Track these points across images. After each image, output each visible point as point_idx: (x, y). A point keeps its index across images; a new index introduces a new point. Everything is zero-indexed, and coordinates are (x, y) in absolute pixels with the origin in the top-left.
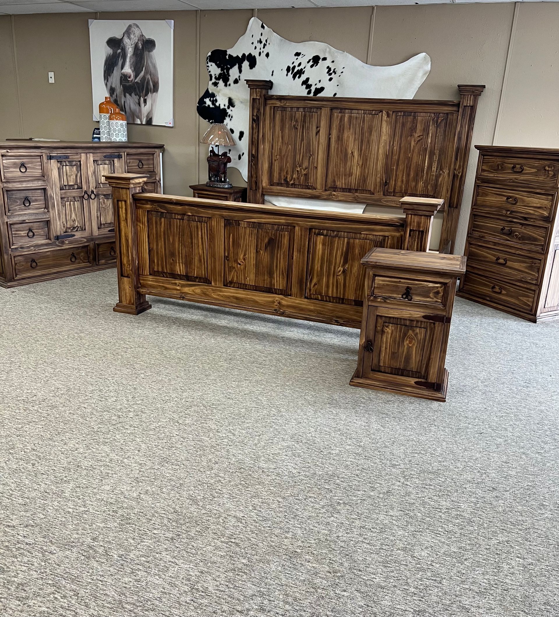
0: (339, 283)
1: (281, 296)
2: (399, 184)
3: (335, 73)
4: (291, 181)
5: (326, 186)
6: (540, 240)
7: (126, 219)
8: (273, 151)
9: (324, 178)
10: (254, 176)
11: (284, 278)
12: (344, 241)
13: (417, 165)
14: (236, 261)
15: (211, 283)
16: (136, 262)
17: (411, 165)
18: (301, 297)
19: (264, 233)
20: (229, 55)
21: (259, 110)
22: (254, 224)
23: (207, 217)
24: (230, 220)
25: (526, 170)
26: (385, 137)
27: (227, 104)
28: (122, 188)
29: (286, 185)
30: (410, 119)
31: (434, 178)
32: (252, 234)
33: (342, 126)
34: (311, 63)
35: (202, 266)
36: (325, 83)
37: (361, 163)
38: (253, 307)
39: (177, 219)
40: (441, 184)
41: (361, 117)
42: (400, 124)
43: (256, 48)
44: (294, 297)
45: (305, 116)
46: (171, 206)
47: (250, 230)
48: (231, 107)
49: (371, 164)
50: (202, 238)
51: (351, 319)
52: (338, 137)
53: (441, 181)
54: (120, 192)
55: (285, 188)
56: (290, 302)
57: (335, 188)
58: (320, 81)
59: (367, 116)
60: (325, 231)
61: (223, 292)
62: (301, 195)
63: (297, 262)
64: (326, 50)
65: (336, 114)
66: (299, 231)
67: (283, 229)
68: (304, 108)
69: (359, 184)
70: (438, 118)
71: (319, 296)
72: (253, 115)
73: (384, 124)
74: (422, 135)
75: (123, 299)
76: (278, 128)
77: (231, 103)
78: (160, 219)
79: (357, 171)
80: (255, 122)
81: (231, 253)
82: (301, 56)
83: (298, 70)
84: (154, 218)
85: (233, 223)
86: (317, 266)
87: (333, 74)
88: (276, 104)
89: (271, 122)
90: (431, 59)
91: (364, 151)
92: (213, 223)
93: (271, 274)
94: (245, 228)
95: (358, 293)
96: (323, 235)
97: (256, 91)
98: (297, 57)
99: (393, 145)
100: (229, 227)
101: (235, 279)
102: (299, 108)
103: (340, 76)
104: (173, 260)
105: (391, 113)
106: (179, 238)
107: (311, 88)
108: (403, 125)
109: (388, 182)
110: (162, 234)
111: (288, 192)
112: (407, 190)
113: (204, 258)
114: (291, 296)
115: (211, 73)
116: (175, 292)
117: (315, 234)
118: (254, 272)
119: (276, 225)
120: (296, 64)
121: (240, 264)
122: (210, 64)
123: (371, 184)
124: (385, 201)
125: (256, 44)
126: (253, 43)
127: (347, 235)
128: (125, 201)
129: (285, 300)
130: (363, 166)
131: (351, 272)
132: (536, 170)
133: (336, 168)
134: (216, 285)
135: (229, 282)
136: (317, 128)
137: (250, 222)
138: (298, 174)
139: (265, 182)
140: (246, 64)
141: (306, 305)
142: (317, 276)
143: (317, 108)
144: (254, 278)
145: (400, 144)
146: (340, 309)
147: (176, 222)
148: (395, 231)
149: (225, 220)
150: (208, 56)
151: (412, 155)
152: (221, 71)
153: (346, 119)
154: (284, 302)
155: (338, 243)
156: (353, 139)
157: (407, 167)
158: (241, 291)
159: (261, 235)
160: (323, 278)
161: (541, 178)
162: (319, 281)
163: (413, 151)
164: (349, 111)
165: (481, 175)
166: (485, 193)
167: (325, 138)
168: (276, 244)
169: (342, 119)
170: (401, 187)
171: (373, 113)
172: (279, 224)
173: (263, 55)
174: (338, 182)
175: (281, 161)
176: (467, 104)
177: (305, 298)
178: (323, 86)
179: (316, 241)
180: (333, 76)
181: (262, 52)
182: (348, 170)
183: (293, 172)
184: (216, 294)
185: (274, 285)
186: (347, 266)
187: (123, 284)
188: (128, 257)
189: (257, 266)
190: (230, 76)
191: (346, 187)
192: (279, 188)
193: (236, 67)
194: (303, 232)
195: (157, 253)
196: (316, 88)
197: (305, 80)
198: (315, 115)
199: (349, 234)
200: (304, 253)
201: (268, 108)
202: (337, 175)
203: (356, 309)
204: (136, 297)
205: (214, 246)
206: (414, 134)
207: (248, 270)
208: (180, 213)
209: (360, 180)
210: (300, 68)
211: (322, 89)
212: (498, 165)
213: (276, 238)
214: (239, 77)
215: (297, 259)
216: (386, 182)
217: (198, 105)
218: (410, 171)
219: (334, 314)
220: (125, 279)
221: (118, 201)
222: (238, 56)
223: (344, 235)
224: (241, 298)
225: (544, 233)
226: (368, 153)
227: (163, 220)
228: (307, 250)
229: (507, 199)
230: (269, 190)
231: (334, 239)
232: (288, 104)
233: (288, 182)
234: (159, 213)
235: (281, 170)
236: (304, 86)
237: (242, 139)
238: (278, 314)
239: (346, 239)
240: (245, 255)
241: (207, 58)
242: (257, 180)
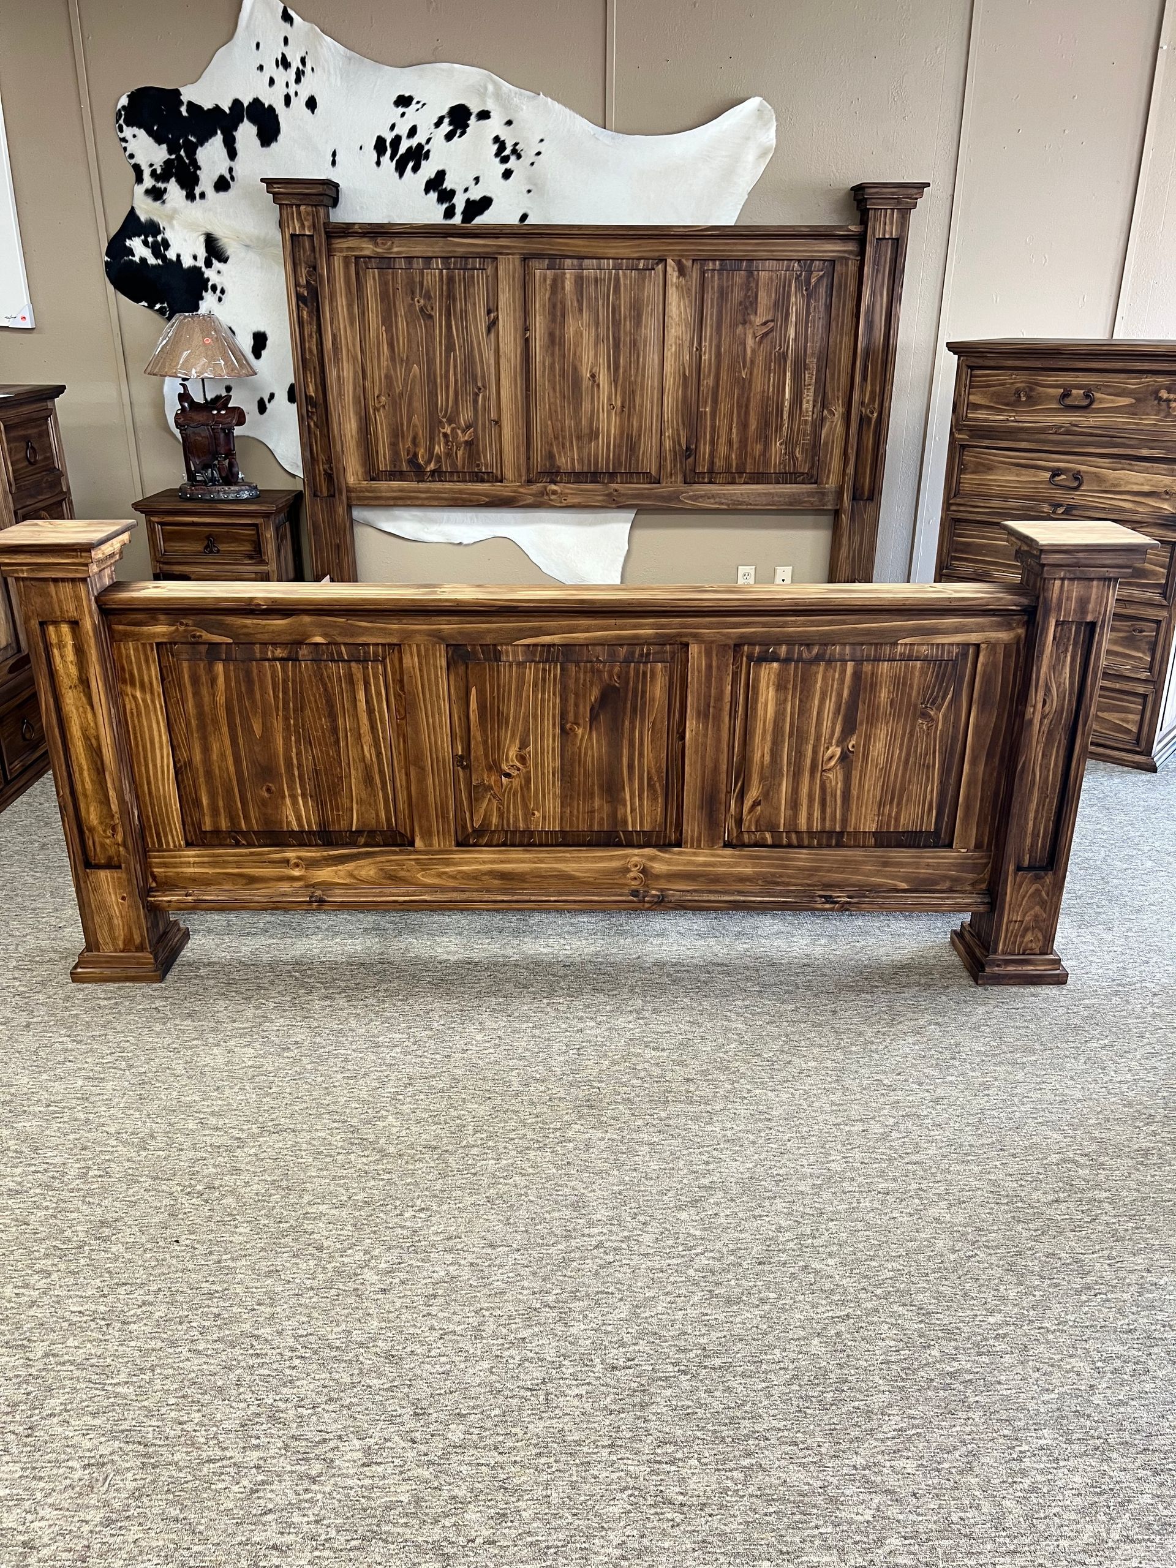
0: (829, 790)
1: (647, 851)
2: (722, 449)
3: (519, 157)
4: (429, 462)
5: (528, 470)
6: (1154, 574)
7: (84, 682)
8: (368, 384)
9: (523, 449)
10: (322, 457)
11: (655, 799)
12: (843, 672)
13: (765, 400)
14: (494, 766)
15: (412, 843)
16: (133, 813)
17: (748, 399)
18: (712, 844)
19: (585, 672)
20: (190, 104)
21: (315, 268)
22: (549, 651)
23: (383, 645)
24: (465, 645)
25: (1101, 401)
26: (677, 331)
27: (202, 254)
28: (55, 580)
29: (416, 476)
30: (739, 277)
31: (809, 428)
32: (544, 680)
33: (559, 305)
34: (446, 127)
35: (375, 796)
36: (492, 185)
37: (619, 403)
38: (560, 894)
39: (275, 659)
40: (826, 443)
41: (610, 279)
42: (713, 294)
43: (272, 82)
44: (692, 846)
45: (451, 280)
46: (249, 622)
47: (537, 670)
48: (214, 261)
49: (647, 401)
50: (370, 711)
51: (867, 885)
52: (551, 335)
53: (828, 435)
54: (49, 595)
55: (414, 485)
56: (679, 865)
57: (553, 474)
58: (477, 180)
59: (625, 275)
60: (784, 648)
61: (455, 864)
62: (461, 499)
63: (697, 746)
64: (486, 89)
65: (540, 272)
66: (699, 658)
67: (648, 654)
68: (446, 259)
69: (617, 458)
70: (810, 272)
71: (768, 835)
72: (297, 285)
73: (673, 295)
74: (772, 321)
75: (102, 936)
76: (374, 318)
77: (214, 250)
78: (210, 669)
79: (609, 425)
80: (306, 305)
81: (477, 743)
82: (414, 106)
83: (410, 149)
84: (185, 664)
85: (475, 653)
86: (761, 751)
87: (513, 158)
88: (362, 249)
89: (353, 301)
90: (776, 112)
91: (625, 371)
92: (407, 661)
93: (612, 790)
94: (520, 664)
95: (887, 811)
96: (777, 660)
97: (299, 213)
98: (401, 110)
99: (699, 349)
100: (461, 669)
101: (495, 820)
102: (431, 258)
103: (532, 164)
104: (269, 790)
105: (689, 263)
106: (286, 719)
107: (454, 201)
108: (723, 294)
109: (693, 447)
110: (222, 713)
111: (423, 495)
112: (744, 464)
113: (381, 772)
114: (680, 846)
115: (137, 160)
116: (285, 887)
117: (750, 658)
118: (558, 791)
119: (621, 645)
120: (402, 130)
121: (508, 775)
122: (128, 132)
123: (648, 456)
124: (690, 498)
125: (271, 70)
126: (261, 68)
127: (853, 654)
128: (75, 624)
129: (662, 860)
130: (626, 410)
131: (866, 756)
132: (1133, 401)
133: (551, 419)
134: (431, 845)
135: (475, 831)
136: (489, 312)
137: (536, 645)
138: (446, 443)
139: (352, 473)
140: (247, 132)
141: (729, 865)
142: (762, 778)
143: (483, 257)
144: (558, 810)
145: (718, 347)
146: (836, 861)
147: (272, 672)
148: (999, 627)
149: (447, 645)
150: (119, 106)
151: (751, 374)
152: (170, 153)
153: (569, 285)
154: (658, 867)
155: (824, 678)
156: (592, 339)
157: (739, 406)
158: (517, 854)
159: (577, 680)
160: (780, 784)
161: (1150, 420)
162: (768, 794)
163: (752, 362)
164: (575, 261)
165: (967, 419)
166: (983, 465)
167: (515, 339)
168: (625, 703)
169: (556, 285)
170: (728, 458)
171: (641, 266)
172: (635, 642)
173: (299, 103)
174: (560, 456)
175: (395, 410)
176: (884, 234)
177: (728, 845)
178: (489, 195)
179: (757, 680)
180: (512, 163)
181: (292, 95)
182: (584, 422)
183: (432, 439)
184: (433, 872)
185: (625, 822)
186: (853, 742)
187: (95, 889)
188: (106, 801)
189: (566, 774)
190: (199, 168)
191: (585, 470)
192: (395, 484)
193: (218, 139)
194: (714, 658)
195: (209, 774)
196: (468, 201)
197: (433, 176)
198: (481, 280)
199: (858, 648)
200: (718, 719)
201: (338, 262)
202: (556, 438)
203: (882, 857)
204: (149, 925)
205: (417, 731)
206: (752, 317)
207: (536, 789)
208: (285, 638)
209: (620, 447)
210: (414, 142)
211: (485, 203)
212: (1018, 392)
213: (627, 683)
214: (231, 170)
215: (697, 740)
216: (688, 449)
217: (106, 258)
218: (747, 413)
219: (816, 879)
220: (103, 875)
221: (42, 624)
222: (217, 108)
223: (842, 654)
224: (517, 874)
225: (1163, 556)
226: (636, 376)
227: (219, 667)
228: (727, 707)
229: (1053, 476)
230: (367, 494)
231: (814, 668)
232: (398, 248)
233: (419, 466)
234: (203, 649)
235: (396, 434)
236: (433, 195)
237: (263, 353)
238: (647, 905)
239: (850, 666)
240: (524, 745)
241: (119, 115)
242: (331, 469)
